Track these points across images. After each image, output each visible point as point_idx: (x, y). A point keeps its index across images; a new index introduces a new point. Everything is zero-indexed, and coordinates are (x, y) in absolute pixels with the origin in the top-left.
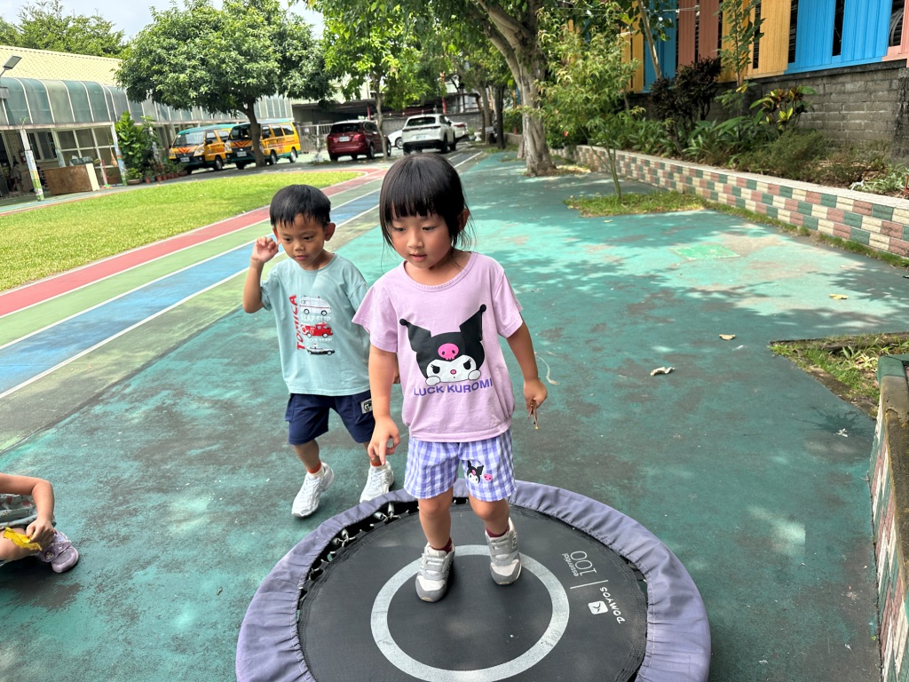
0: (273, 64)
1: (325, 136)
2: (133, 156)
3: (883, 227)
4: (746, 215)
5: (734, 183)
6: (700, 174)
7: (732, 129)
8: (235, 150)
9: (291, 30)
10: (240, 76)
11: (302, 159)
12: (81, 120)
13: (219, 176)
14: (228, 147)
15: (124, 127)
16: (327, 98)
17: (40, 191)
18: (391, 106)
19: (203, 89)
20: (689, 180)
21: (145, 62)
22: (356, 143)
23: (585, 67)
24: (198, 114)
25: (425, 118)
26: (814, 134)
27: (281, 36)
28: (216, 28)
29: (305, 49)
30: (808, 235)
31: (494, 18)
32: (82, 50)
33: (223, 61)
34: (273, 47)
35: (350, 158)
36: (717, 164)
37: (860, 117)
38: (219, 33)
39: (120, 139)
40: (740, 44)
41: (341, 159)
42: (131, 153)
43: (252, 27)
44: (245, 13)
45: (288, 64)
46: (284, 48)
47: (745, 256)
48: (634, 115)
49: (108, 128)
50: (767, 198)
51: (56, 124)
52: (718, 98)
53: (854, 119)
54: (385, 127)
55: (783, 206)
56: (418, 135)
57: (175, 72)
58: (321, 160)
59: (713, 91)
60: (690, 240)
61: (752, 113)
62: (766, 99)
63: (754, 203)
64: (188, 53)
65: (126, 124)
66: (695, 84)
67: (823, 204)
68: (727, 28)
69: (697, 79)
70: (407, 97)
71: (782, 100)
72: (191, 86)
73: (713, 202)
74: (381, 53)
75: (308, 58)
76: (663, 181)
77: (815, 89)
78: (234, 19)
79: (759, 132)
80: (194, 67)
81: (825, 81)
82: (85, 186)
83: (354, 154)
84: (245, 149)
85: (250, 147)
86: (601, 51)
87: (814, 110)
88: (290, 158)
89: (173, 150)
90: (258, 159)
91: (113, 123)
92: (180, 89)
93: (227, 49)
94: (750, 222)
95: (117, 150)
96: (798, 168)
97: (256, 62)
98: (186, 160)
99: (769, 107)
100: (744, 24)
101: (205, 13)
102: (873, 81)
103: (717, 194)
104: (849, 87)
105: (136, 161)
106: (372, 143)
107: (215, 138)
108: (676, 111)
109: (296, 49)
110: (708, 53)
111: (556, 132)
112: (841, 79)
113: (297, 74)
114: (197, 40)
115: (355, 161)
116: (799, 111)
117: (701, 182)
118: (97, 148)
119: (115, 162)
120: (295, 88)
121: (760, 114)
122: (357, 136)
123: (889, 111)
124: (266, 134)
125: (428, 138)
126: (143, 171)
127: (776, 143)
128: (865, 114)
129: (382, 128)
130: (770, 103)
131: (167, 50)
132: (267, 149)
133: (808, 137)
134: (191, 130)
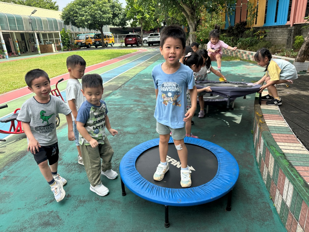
0: (111, 16)
1: (124, 38)
2: (65, 42)
4: (250, 62)
5: (248, 54)
6: (239, 52)
7: (248, 40)
8: (96, 42)
9: (116, 5)
10: (101, 19)
11: (114, 46)
12: (51, 30)
13: (88, 50)
14: (93, 41)
15: (63, 33)
16: (125, 27)
17: (40, 52)
18: (145, 30)
19: (89, 22)
20: (237, 53)
21: (72, 13)
22: (133, 41)
23: (212, 22)
24: (86, 30)
25: (156, 34)
26: (268, 42)
27: (113, 7)
28: (94, 3)
29: (120, 11)
31: (184, 6)
32: (44, 7)
33: (96, 14)
34: (110, 10)
35: (130, 46)
36: (244, 49)
38: (95, 5)
39: (62, 37)
40: (252, 18)
41: (128, 46)
42: (65, 41)
43: (105, 3)
45: (115, 15)
46: (114, 10)
47: (249, 69)
48: (224, 36)
49: (58, 33)
51: (44, 31)
52: (245, 32)
53: (279, 39)
54: (143, 36)
56: (153, 39)
57: (81, 16)
58: (123, 46)
59: (244, 30)
60: (236, 66)
61: (254, 36)
62: (257, 33)
63: (252, 59)
64: (85, 11)
65: (64, 32)
66: (240, 28)
68: (249, 13)
69: (240, 26)
70: (150, 27)
71: (261, 33)
72: (85, 21)
73: (242, 59)
74: (144, 13)
75: (120, 14)
76: (230, 54)
77: (270, 31)
78: (99, 1)
79: (256, 41)
80: (86, 15)
81: (273, 29)
82: (51, 51)
83: (132, 44)
84: (98, 41)
86: (216, 19)
87: (269, 36)
88: (111, 45)
89: (75, 41)
90: (103, 45)
91: (60, 32)
92: (82, 22)
93: (97, 10)
94: (251, 63)
95: (61, 40)
97: (105, 14)
98: (80, 44)
99: (257, 35)
100: (253, 13)
102: (284, 29)
103: (243, 57)
104: (278, 31)
105: (66, 44)
106: (138, 41)
107: (89, 38)
108: (234, 35)
109: (117, 11)
110: (244, 19)
111: (198, 39)
112: (276, 29)
113: (117, 19)
114: (88, 7)
115: (132, 47)
116: (265, 36)
117: (240, 54)
118: (54, 39)
119: (60, 44)
120: (117, 23)
121: (256, 36)
122: (134, 39)
123: (286, 37)
124: (105, 37)
125: (156, 40)
126: (68, 47)
127: (259, 44)
128: (281, 38)
129: (142, 37)
130: (258, 34)
131: (79, 9)
132: (105, 42)
133: (266, 43)
134: (80, 35)
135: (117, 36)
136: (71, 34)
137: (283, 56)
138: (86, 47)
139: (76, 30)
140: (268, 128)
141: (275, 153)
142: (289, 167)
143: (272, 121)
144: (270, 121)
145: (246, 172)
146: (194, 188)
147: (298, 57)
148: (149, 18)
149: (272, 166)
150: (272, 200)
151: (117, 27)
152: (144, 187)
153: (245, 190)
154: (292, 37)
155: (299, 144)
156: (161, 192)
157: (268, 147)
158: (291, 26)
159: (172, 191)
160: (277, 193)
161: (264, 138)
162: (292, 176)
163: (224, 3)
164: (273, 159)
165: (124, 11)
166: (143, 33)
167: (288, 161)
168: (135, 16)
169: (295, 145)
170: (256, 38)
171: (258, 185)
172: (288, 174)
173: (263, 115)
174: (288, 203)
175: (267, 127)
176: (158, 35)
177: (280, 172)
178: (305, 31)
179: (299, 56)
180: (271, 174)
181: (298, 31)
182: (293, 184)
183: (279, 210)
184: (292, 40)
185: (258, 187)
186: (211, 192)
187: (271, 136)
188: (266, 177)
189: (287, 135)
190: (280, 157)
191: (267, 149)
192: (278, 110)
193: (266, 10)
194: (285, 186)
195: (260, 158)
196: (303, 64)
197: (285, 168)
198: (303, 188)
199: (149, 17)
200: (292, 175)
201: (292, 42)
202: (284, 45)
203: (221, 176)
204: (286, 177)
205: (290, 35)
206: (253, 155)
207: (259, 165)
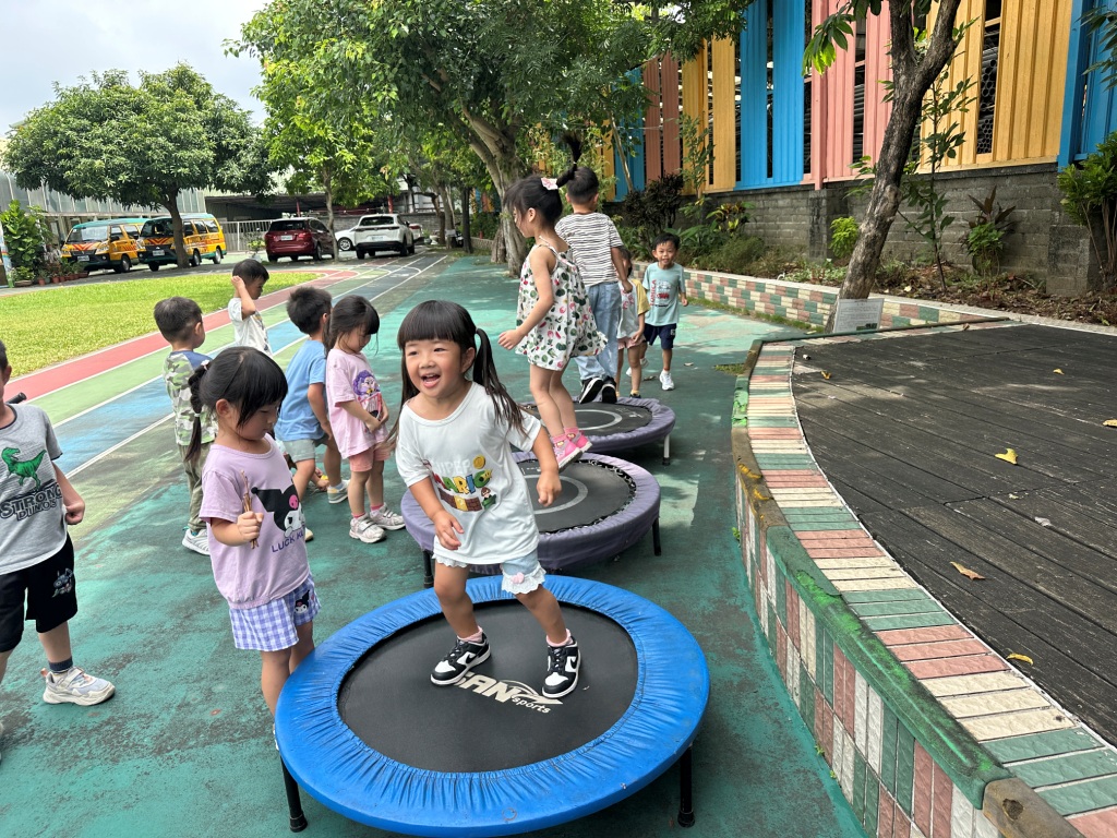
0: (208, 154)
1: (263, 234)
2: (23, 253)
3: (793, 303)
4: (706, 304)
5: (696, 279)
7: (693, 236)
8: (150, 248)
9: (227, 116)
10: (168, 165)
11: (224, 261)
13: (122, 279)
14: (140, 245)
15: (12, 218)
16: (266, 193)
18: (341, 203)
19: (123, 177)
21: (49, 144)
22: (300, 243)
24: (112, 206)
25: (382, 218)
26: (753, 240)
27: (215, 123)
28: (138, 109)
29: (243, 137)
30: (749, 314)
31: (475, 126)
33: (149, 148)
34: (205, 134)
35: (289, 259)
37: (789, 227)
38: (143, 116)
39: (7, 232)
40: (696, 164)
41: (280, 260)
42: (21, 249)
43: (183, 110)
44: (170, 95)
45: (224, 154)
46: (219, 135)
47: (703, 327)
50: (720, 289)
52: (681, 209)
53: (786, 228)
54: (335, 226)
55: (731, 294)
56: (373, 237)
57: (88, 157)
59: (677, 202)
61: (709, 222)
62: (719, 211)
63: (711, 294)
64: (103, 137)
65: (16, 214)
66: (662, 197)
67: (757, 290)
68: (686, 150)
69: (664, 192)
70: (361, 194)
71: (730, 212)
72: (107, 173)
74: (334, 147)
75: (245, 147)
77: (757, 204)
78: (158, 101)
79: (716, 238)
80: (111, 153)
81: (764, 197)
83: (294, 255)
84: (162, 247)
85: (170, 245)
87: (756, 221)
88: (214, 259)
90: (181, 261)
92: (95, 176)
93: (153, 134)
94: (709, 308)
95: (3, 246)
96: (741, 267)
97: (187, 149)
98: (85, 258)
99: (719, 217)
100: (699, 149)
101: (121, 92)
102: (796, 199)
104: (781, 203)
105: (28, 259)
106: (319, 243)
107: (121, 234)
108: (647, 219)
109: (233, 138)
110: (673, 170)
112: (775, 197)
113: (235, 165)
114: (114, 122)
115: (295, 262)
116: (744, 221)
120: (233, 181)
121: (714, 223)
122: (302, 235)
123: (806, 223)
124: (189, 230)
125: (386, 239)
126: (36, 271)
127: (725, 247)
128: (792, 225)
129: (332, 227)
130: (720, 214)
131: (78, 132)
132: (190, 247)
133: (749, 242)
134: (87, 224)
135: (235, 225)
136: (47, 221)
137: (804, 280)
138: (112, 271)
139: (69, 206)
140: (782, 516)
141: (813, 595)
142: (860, 636)
143: (792, 491)
144: (786, 491)
145: (734, 674)
146: (561, 758)
147: (847, 284)
148: (352, 164)
149: (810, 640)
150: (825, 757)
151: (236, 194)
152: (376, 782)
153: (737, 735)
154: (824, 222)
155: (882, 559)
156: (440, 791)
157: (790, 579)
158: (817, 187)
159: (483, 781)
160: (836, 732)
161: (775, 552)
162: (875, 665)
163: (606, 118)
164: (812, 621)
165: (260, 137)
166: (335, 214)
167: (857, 617)
168: (301, 157)
169: (870, 562)
170: (715, 229)
171: (775, 714)
172: (862, 659)
173: (764, 472)
174: (875, 761)
175: (779, 514)
176: (390, 220)
177: (836, 658)
178: (859, 202)
179: (851, 281)
180: (812, 669)
181: (837, 202)
182: (881, 692)
183: (848, 789)
184: (824, 230)
185: (776, 721)
186: (619, 765)
187: (796, 541)
188: (797, 682)
189: (844, 534)
190: (830, 609)
191: (788, 585)
192: (807, 455)
193: (738, 138)
194: (856, 703)
195: (772, 619)
196: (866, 304)
197: (851, 643)
198: (910, 701)
199: (354, 160)
200: (875, 662)
201: (825, 236)
202: (802, 248)
203: (650, 702)
204: (857, 673)
205: (818, 216)
206: (749, 612)
207: (770, 643)
